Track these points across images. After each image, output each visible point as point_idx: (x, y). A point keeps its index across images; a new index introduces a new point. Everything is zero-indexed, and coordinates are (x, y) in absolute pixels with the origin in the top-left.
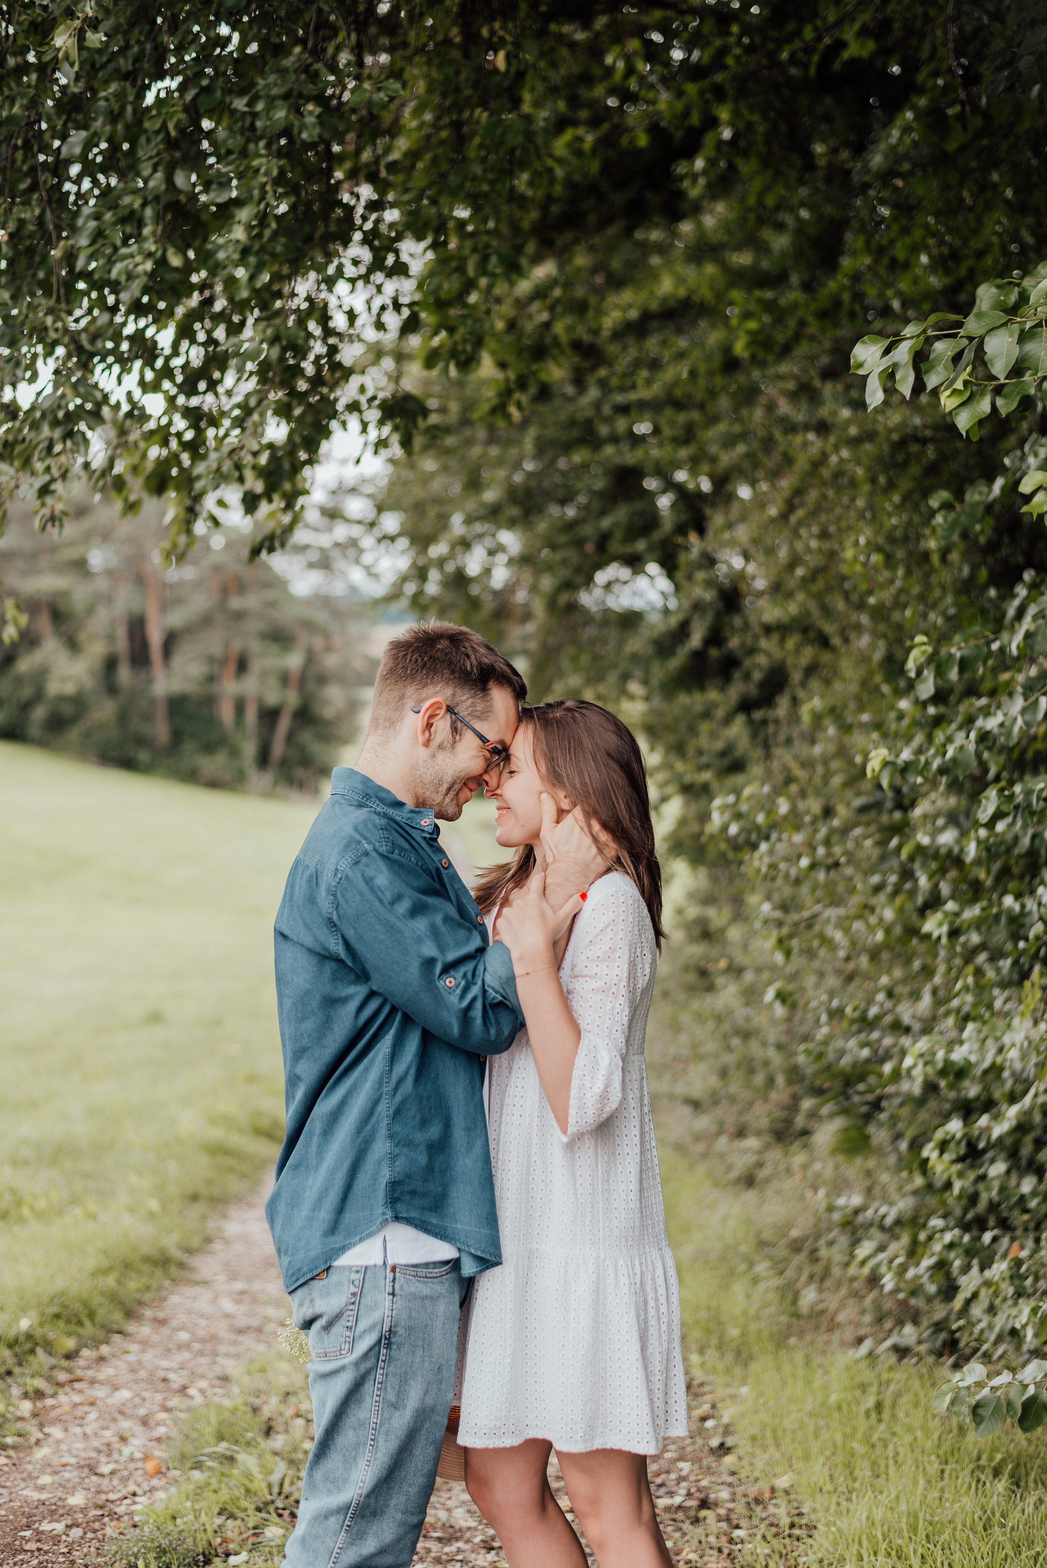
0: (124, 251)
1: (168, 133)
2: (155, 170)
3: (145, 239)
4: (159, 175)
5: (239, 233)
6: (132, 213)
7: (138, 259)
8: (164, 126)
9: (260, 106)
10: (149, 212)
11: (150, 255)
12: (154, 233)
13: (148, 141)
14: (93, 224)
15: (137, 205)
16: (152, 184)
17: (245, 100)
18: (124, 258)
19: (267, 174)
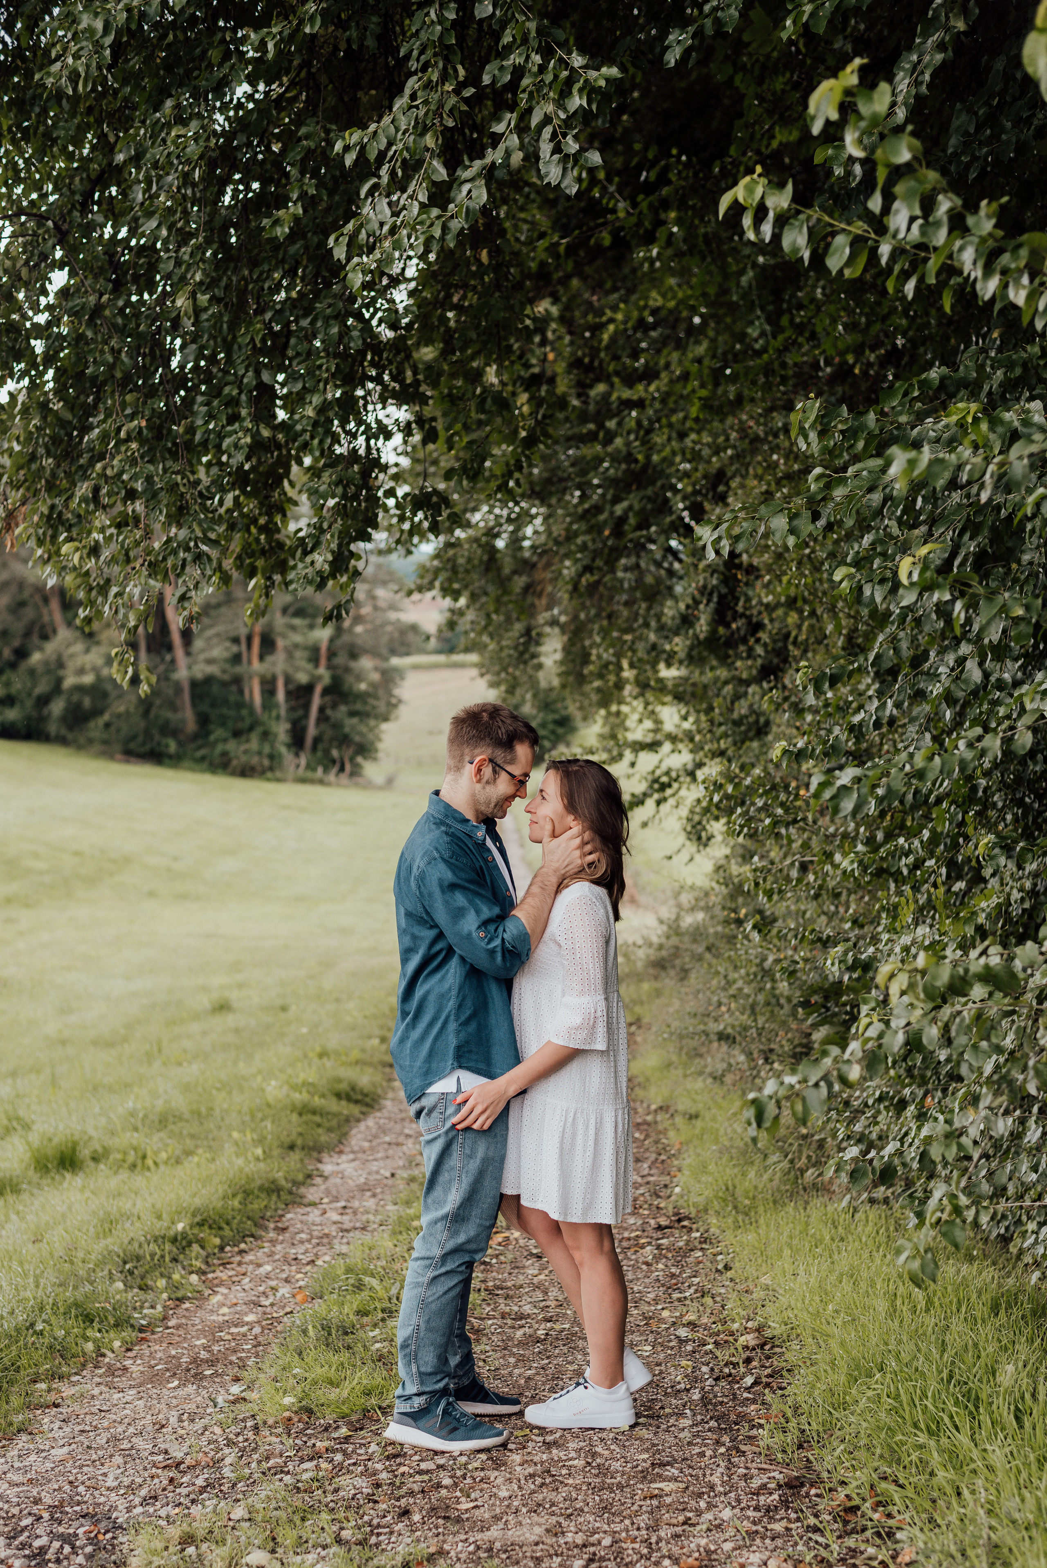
0: (229, 428)
1: (255, 345)
2: (247, 371)
3: (244, 419)
4: (250, 374)
5: (310, 412)
6: (233, 398)
7: (240, 434)
8: (252, 339)
9: (319, 324)
10: (243, 397)
11: (248, 430)
12: (249, 414)
13: (240, 348)
14: (204, 409)
15: (235, 392)
16: (245, 380)
17: (309, 320)
18: (230, 434)
19: (327, 370)
